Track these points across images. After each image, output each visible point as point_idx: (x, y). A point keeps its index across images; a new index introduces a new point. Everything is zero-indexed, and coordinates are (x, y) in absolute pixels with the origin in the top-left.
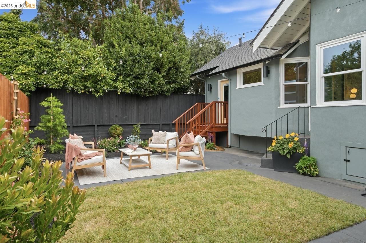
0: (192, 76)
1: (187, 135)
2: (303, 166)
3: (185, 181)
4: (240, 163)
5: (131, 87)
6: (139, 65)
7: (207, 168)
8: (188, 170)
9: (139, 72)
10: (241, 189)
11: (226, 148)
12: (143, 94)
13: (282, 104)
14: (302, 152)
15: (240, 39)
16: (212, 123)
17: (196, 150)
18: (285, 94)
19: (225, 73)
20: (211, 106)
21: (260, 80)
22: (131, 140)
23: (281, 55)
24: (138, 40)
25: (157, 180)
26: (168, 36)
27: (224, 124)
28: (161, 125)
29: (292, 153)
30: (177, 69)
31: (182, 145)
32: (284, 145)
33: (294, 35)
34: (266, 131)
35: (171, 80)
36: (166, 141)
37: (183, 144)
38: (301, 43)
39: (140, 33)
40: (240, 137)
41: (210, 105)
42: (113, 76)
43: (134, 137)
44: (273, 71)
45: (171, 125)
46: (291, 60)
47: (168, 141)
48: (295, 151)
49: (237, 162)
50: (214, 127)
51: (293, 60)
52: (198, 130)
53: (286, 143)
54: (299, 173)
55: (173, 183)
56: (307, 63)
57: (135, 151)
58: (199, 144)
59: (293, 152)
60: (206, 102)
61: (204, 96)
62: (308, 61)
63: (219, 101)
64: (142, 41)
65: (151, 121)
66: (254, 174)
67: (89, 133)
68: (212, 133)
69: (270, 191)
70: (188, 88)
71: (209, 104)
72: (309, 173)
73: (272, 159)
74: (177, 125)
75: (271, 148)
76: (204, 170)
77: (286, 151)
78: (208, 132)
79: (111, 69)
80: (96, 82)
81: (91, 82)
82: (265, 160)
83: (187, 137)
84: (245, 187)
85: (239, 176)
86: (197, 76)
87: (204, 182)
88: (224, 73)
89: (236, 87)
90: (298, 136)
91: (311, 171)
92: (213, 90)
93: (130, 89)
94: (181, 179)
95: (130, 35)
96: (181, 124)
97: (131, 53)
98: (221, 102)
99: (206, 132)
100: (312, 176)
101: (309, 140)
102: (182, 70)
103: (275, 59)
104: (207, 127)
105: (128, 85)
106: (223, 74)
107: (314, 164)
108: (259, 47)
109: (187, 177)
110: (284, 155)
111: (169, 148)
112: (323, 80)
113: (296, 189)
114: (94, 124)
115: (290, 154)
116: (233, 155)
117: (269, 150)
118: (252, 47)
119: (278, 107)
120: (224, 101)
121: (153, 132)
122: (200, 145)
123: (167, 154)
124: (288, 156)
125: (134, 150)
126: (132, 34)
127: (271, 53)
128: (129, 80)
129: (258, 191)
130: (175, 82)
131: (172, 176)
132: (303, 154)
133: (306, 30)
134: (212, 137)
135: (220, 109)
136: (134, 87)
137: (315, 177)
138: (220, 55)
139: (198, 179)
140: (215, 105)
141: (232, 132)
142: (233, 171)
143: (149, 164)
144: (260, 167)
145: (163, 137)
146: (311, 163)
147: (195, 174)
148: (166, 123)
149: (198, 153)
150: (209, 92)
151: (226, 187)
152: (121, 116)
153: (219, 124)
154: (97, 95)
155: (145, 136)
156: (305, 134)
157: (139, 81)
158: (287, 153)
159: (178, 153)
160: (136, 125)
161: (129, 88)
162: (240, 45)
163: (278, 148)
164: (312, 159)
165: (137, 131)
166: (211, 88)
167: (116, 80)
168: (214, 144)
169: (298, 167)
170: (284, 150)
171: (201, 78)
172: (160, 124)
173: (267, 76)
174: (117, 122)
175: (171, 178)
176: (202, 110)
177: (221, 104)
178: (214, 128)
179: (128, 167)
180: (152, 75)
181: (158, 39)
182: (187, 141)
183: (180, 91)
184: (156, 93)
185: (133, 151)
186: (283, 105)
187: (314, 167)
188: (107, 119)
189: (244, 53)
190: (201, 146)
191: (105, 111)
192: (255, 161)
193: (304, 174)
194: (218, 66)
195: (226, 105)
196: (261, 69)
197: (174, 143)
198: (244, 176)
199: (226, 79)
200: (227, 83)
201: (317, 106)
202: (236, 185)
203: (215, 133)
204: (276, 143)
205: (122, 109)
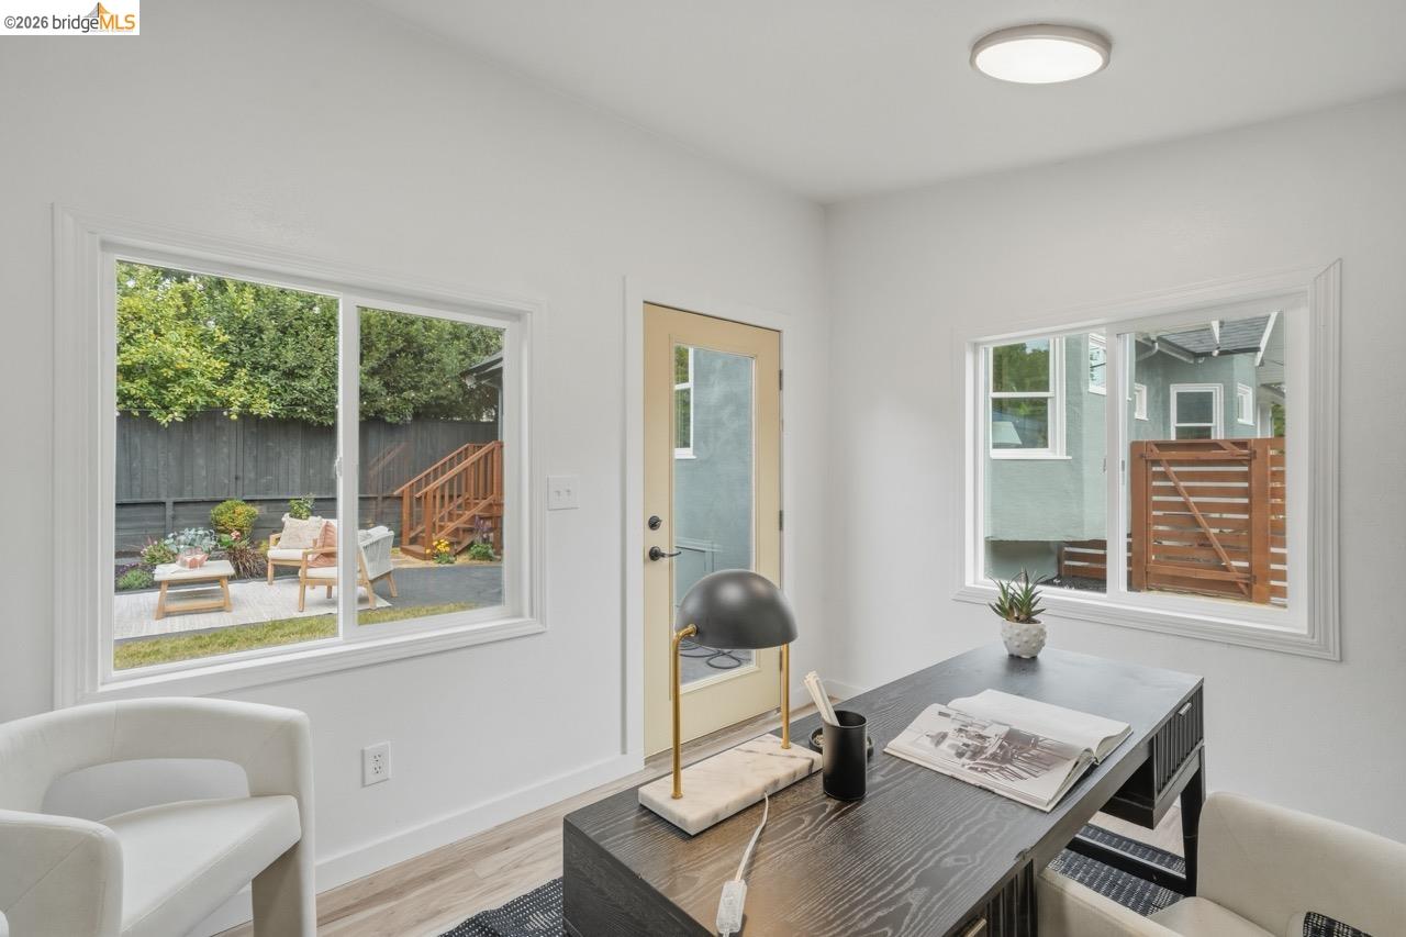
5: (274, 400)
6: (298, 342)
9: (298, 360)
16: (493, 494)
20: (487, 454)
41: (485, 450)
42: (216, 368)
50: (496, 505)
67: (144, 524)
68: (490, 518)
74: (406, 501)
79: (209, 349)
80: (162, 384)
81: (145, 382)
93: (273, 404)
102: (432, 356)
105: (266, 393)
114: (163, 499)
128: (267, 380)
134: (488, 528)
136: (285, 400)
145: (311, 532)
152: (252, 475)
154: (164, 421)
157: (296, 384)
159: (304, 572)
160: (300, 499)
161: (270, 402)
167: (228, 378)
168: (489, 545)
174: (240, 492)
178: (496, 507)
188: (205, 484)
191: (201, 462)
205: (256, 457)
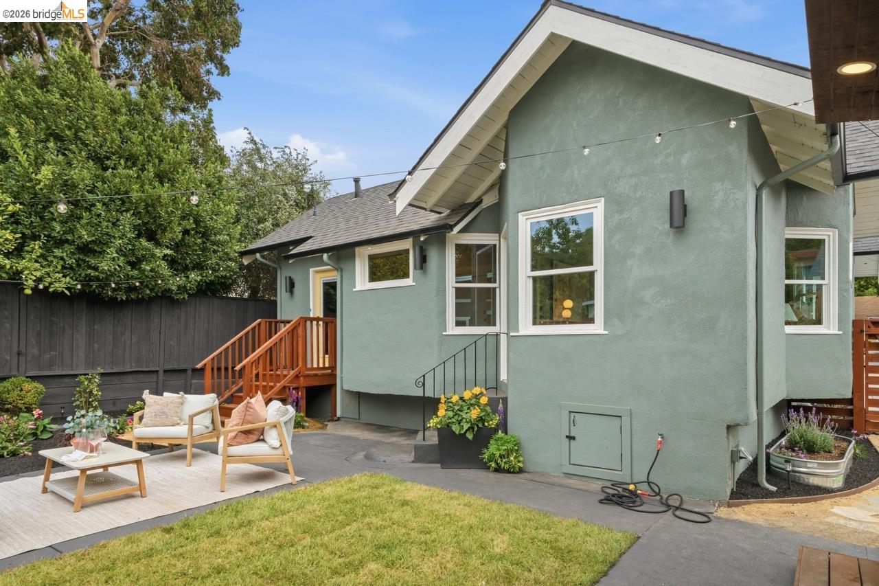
0: (242, 254)
1: (248, 403)
2: (498, 454)
3: (250, 522)
4: (368, 457)
5: (68, 275)
6: (92, 217)
7: (300, 479)
8: (250, 489)
9: (94, 235)
10: (389, 523)
11: (329, 421)
12: (110, 293)
13: (451, 328)
14: (493, 426)
15: (357, 181)
16: (298, 366)
17: (272, 438)
18: (456, 303)
19: (330, 254)
20: (294, 329)
21: (406, 275)
22: (79, 424)
23: (452, 225)
24: (90, 148)
25: (168, 531)
26: (177, 149)
27: (324, 368)
28: (161, 373)
29: (476, 429)
30: (205, 235)
31: (236, 428)
32: (461, 413)
33: (473, 188)
34: (424, 385)
35: (188, 262)
36: (186, 418)
37: (236, 425)
38: (485, 204)
39: (95, 128)
40: (360, 397)
41: (293, 325)
43: (90, 414)
44: (433, 256)
45: (190, 373)
46: (465, 238)
47: (191, 418)
48: (480, 425)
49: (361, 455)
50: (303, 376)
51: (471, 238)
52: (265, 384)
53: (465, 408)
54: (488, 468)
55: (218, 533)
56: (495, 245)
57: (94, 454)
58: (279, 423)
59: (478, 426)
60: (279, 318)
61: (275, 302)
62: (497, 243)
63: (311, 316)
64: (102, 152)
65: (133, 364)
66: (405, 481)
68: (296, 389)
69: (448, 519)
70: (235, 282)
71: (289, 322)
72: (507, 466)
73: (437, 443)
74: (208, 373)
75: (435, 421)
76: (291, 484)
77: (466, 426)
78: (287, 389)
82: (422, 446)
83: (248, 407)
84: (395, 516)
85: (375, 491)
86: (258, 255)
87: (300, 518)
88: (327, 253)
89: (355, 288)
90: (485, 392)
91: (510, 462)
92: (296, 290)
93: (68, 279)
94: (239, 517)
95: (63, 131)
96: (219, 369)
97: (66, 181)
98: (318, 319)
99: (284, 387)
100: (513, 473)
101: (505, 400)
102: (219, 238)
103: (437, 234)
104: (285, 376)
105: (60, 267)
106: (325, 256)
107: (516, 448)
108: (410, 205)
109: (252, 509)
110: (460, 434)
111: (194, 435)
112: (531, 282)
113: (495, 507)
115: (473, 431)
116: (348, 438)
117: (431, 425)
118: (395, 201)
119: (444, 333)
120: (322, 317)
121: (146, 395)
122: (283, 425)
123: (188, 451)
124: (470, 436)
125: (92, 451)
126: (70, 129)
127: (428, 219)
128: (60, 255)
129: (426, 524)
130: (199, 266)
131: (212, 513)
132: (495, 430)
133: (496, 180)
134: (297, 398)
135: (316, 334)
136: (80, 275)
137: (518, 473)
138: (311, 212)
139: (283, 513)
140: (305, 325)
141: (346, 387)
142: (360, 479)
143: (141, 487)
144: (413, 462)
145: (176, 409)
146: (510, 446)
147: (272, 498)
148: (176, 366)
149: (277, 444)
150: (288, 294)
151: (355, 525)
152: (36, 352)
153: (313, 369)
155: (114, 404)
156: (496, 388)
157: (91, 260)
158: (467, 431)
159: (225, 451)
160: (88, 374)
161: (64, 276)
162: (357, 194)
163: (450, 421)
164: (513, 440)
165: (91, 392)
166: (291, 285)
167: (17, 252)
168: (302, 414)
169: (486, 457)
170: (462, 424)
171: (266, 259)
172: (157, 371)
173: (422, 268)
174: (22, 368)
175: (210, 519)
176: (270, 337)
177: (318, 322)
178: (302, 378)
179: (73, 500)
180: (134, 245)
181: (149, 154)
182: (249, 418)
183: (212, 290)
184: (148, 292)
185: (87, 454)
186: (452, 330)
187: (515, 454)
189: (367, 213)
190: (284, 429)
192: (398, 450)
193: (498, 470)
194: (311, 237)
195: (330, 325)
196: (407, 251)
197: (208, 422)
198: (386, 488)
199: (329, 267)
200: (333, 276)
201: (521, 333)
202: (376, 515)
203: (304, 390)
204: (446, 410)
205: (39, 332)
